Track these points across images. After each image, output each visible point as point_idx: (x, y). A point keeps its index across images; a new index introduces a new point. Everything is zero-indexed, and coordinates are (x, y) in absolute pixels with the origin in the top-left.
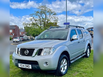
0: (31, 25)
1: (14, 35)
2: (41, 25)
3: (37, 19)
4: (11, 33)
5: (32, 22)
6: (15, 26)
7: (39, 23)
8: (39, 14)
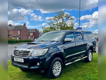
0: (49, 29)
1: (34, 37)
2: (58, 28)
3: (55, 23)
4: (32, 36)
5: (50, 26)
6: (36, 30)
7: (56, 27)
8: (57, 19)
